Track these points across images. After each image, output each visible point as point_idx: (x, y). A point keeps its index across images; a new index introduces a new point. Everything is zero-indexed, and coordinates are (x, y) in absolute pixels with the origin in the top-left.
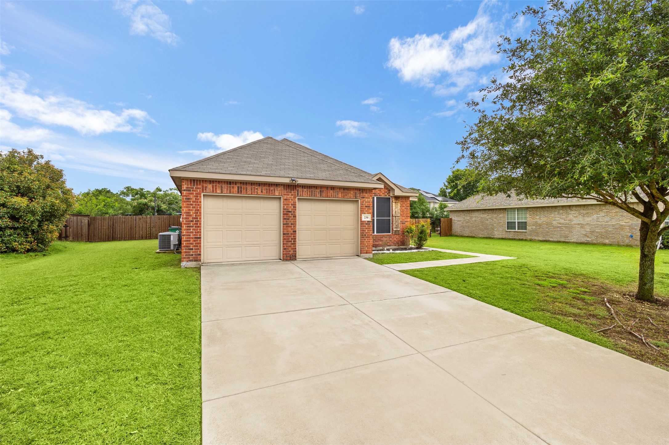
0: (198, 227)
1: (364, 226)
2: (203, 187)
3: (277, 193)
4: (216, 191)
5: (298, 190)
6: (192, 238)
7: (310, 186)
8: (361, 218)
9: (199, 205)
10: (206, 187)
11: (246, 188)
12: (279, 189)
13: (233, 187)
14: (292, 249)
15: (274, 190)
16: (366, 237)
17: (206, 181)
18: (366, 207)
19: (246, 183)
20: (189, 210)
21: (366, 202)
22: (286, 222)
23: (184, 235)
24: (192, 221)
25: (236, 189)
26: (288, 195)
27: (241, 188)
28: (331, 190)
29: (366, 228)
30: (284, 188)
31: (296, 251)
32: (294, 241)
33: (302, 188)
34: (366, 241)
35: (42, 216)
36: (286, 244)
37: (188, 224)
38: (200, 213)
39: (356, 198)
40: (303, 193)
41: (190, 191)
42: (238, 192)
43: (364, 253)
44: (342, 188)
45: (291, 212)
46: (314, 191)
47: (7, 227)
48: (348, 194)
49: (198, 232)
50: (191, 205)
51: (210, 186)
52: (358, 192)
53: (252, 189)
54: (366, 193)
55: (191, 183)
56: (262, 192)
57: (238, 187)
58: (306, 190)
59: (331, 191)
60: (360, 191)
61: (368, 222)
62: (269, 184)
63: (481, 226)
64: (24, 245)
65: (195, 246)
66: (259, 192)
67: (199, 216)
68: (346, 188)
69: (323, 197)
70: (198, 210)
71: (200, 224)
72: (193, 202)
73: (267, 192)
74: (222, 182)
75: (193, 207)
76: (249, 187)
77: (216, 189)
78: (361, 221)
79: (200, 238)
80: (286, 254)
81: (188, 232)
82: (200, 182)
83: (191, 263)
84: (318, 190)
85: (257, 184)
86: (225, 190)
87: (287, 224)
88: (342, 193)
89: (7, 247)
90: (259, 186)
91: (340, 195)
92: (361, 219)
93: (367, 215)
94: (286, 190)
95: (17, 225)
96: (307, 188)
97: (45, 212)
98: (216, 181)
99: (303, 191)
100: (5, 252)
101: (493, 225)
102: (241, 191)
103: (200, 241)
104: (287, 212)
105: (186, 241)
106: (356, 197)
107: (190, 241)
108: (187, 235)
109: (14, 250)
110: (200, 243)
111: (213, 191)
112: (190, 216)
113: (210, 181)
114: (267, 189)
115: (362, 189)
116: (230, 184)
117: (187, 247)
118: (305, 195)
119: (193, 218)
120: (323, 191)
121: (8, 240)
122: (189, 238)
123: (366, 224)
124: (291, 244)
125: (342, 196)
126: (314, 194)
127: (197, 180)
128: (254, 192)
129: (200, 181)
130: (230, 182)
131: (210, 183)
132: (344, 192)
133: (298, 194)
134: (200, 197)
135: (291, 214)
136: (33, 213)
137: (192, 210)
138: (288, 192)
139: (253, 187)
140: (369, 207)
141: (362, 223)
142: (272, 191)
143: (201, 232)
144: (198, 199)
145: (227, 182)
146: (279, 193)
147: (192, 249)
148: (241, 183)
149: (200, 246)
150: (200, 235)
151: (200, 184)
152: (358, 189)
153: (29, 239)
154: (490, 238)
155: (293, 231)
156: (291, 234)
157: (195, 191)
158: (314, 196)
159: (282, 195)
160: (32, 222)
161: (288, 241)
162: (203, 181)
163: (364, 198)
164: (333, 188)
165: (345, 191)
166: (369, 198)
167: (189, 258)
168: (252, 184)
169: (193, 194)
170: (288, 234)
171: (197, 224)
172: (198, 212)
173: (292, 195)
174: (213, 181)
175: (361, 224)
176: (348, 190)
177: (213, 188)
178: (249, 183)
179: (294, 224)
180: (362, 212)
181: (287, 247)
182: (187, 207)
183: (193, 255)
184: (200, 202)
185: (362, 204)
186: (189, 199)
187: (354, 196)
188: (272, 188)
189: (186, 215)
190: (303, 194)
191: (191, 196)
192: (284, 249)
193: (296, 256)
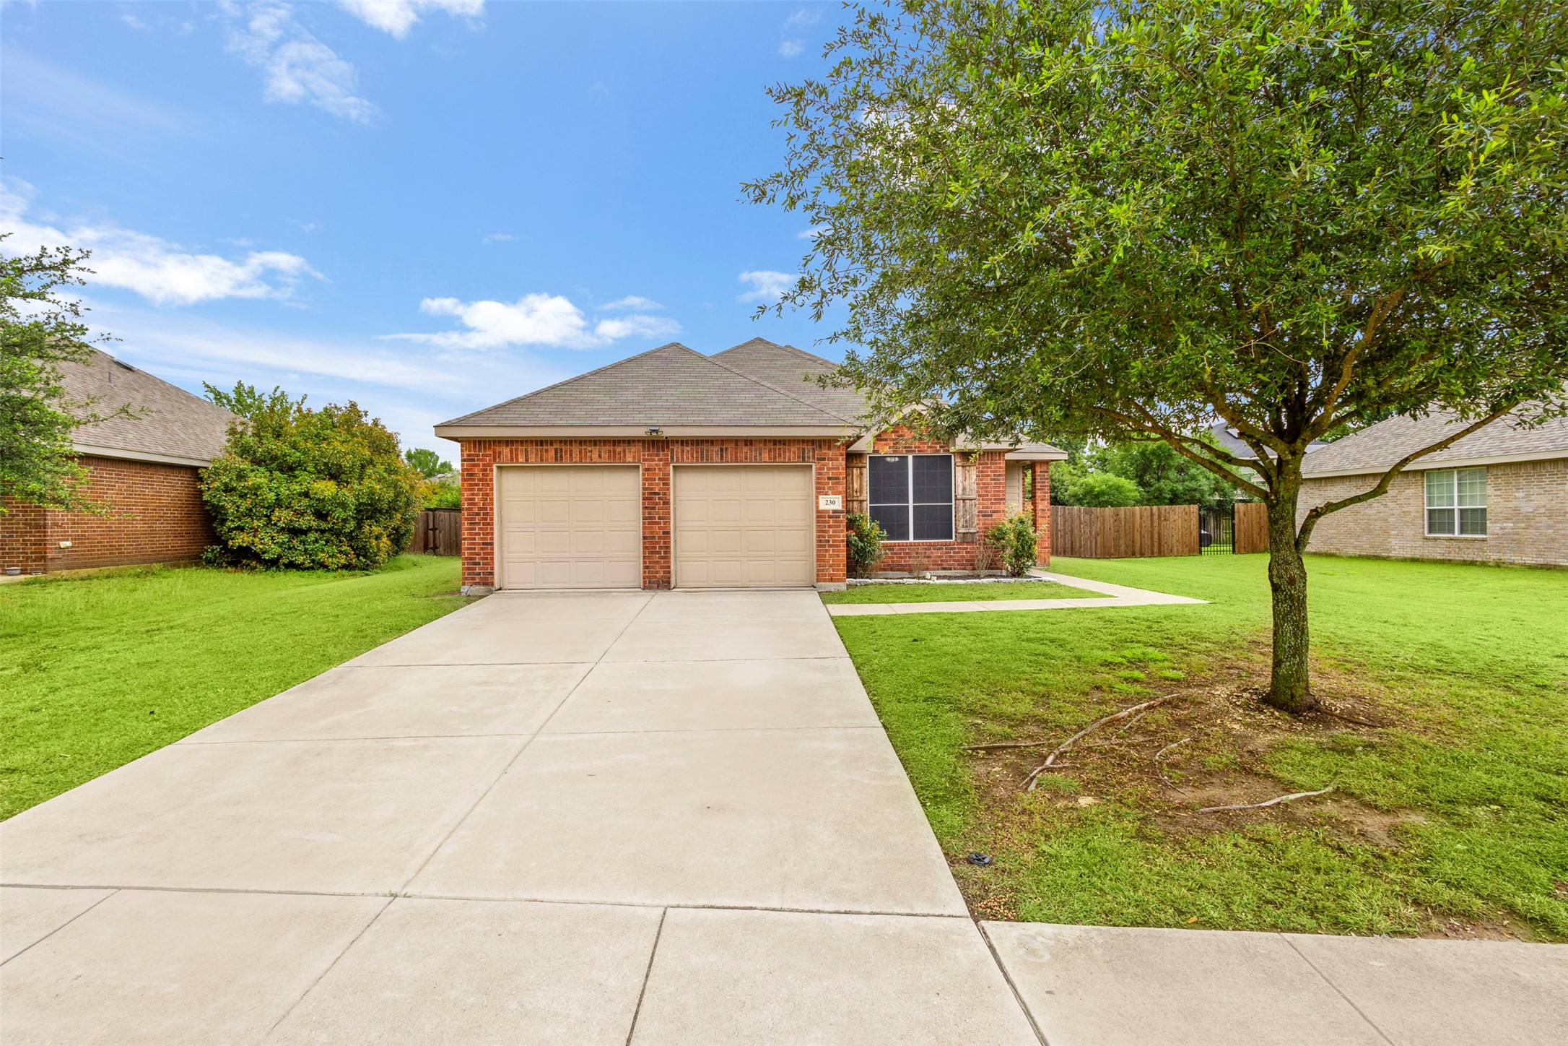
0: (488, 524)
1: (825, 522)
2: (494, 452)
3: (629, 458)
4: (517, 459)
5: (673, 450)
6: (479, 544)
7: (697, 441)
8: (817, 503)
9: (488, 485)
10: (500, 453)
11: (571, 451)
12: (633, 449)
13: (547, 451)
14: (661, 567)
15: (624, 452)
16: (830, 546)
17: (499, 442)
18: (829, 478)
19: (571, 442)
20: (473, 494)
21: (828, 469)
22: (649, 513)
23: (465, 539)
24: (478, 514)
25: (552, 454)
26: (653, 460)
27: (561, 450)
28: (746, 445)
29: (829, 527)
30: (644, 448)
31: (669, 572)
32: (665, 553)
33: (682, 445)
34: (830, 556)
35: (359, 512)
36: (649, 557)
37: (472, 519)
38: (492, 499)
39: (804, 461)
40: (682, 455)
41: (473, 460)
42: (556, 459)
43: (825, 581)
44: (770, 441)
45: (659, 494)
46: (707, 451)
47: (310, 529)
48: (784, 452)
49: (487, 534)
50: (477, 485)
51: (506, 451)
52: (808, 448)
53: (580, 453)
54: (829, 449)
55: (475, 447)
56: (600, 456)
57: (556, 450)
58: (689, 448)
59: (746, 449)
60: (813, 444)
61: (834, 512)
62: (614, 441)
63: (1351, 525)
64: (336, 557)
65: (483, 559)
66: (595, 457)
67: (489, 504)
68: (780, 441)
69: (727, 462)
70: (487, 495)
71: (492, 519)
72: (479, 480)
73: (609, 457)
74: (527, 441)
75: (479, 490)
76: (576, 449)
77: (517, 455)
78: (818, 511)
79: (492, 544)
80: (649, 577)
81: (471, 534)
82: (490, 445)
83: (478, 587)
84: (716, 448)
85: (590, 441)
86: (532, 457)
87: (650, 518)
88: (770, 451)
89: (313, 561)
90: (595, 445)
91: (766, 456)
92: (817, 507)
93: (831, 497)
94: (649, 450)
95: (324, 526)
96: (692, 445)
97: (360, 504)
98: (517, 441)
99: (683, 451)
100: (312, 568)
101: (1386, 520)
102: (561, 457)
103: (492, 549)
104: (651, 494)
105: (468, 549)
106: (804, 458)
107: (475, 549)
108: (470, 539)
109: (323, 566)
110: (493, 554)
111: (512, 459)
112: (475, 504)
113: (507, 441)
114: (610, 452)
115: (820, 441)
116: (542, 445)
117: (471, 559)
118: (688, 458)
119: (479, 509)
120: (727, 449)
121: (313, 550)
122: (474, 544)
123: (829, 517)
124: (660, 558)
125: (770, 458)
126: (707, 456)
127: (485, 441)
128: (586, 457)
129: (490, 442)
130: (542, 442)
131: (507, 446)
132: (775, 450)
133: (672, 458)
134: (492, 470)
135: (659, 498)
136: (343, 505)
137: (477, 495)
138: (651, 455)
139: (584, 447)
140: (836, 479)
141: (820, 515)
142: (619, 453)
143: (492, 534)
144: (487, 475)
145: (536, 442)
146: (634, 457)
147: (479, 564)
148: (561, 442)
149: (492, 559)
150: (492, 539)
151: (490, 448)
152: (808, 441)
153: (344, 548)
154: (1377, 558)
155: (664, 533)
156: (659, 538)
157: (482, 460)
158: (707, 460)
159: (639, 461)
160: (345, 521)
161: (652, 553)
162: (494, 442)
163: (824, 459)
164: (749, 442)
165: (777, 447)
166: (837, 460)
167: (473, 579)
168: (581, 442)
169: (478, 465)
170: (653, 537)
171: (486, 519)
172: (488, 498)
173: (660, 460)
174: (512, 442)
175: (818, 517)
176: (784, 444)
177: (511, 453)
178: (576, 441)
179: (666, 518)
180: (820, 490)
181: (650, 562)
182: (469, 490)
183: (479, 574)
184: (491, 480)
185: (820, 474)
186: (472, 475)
187: (799, 457)
188: (619, 449)
189: (469, 504)
190: (682, 457)
191: (476, 470)
192: (646, 567)
193: (669, 583)
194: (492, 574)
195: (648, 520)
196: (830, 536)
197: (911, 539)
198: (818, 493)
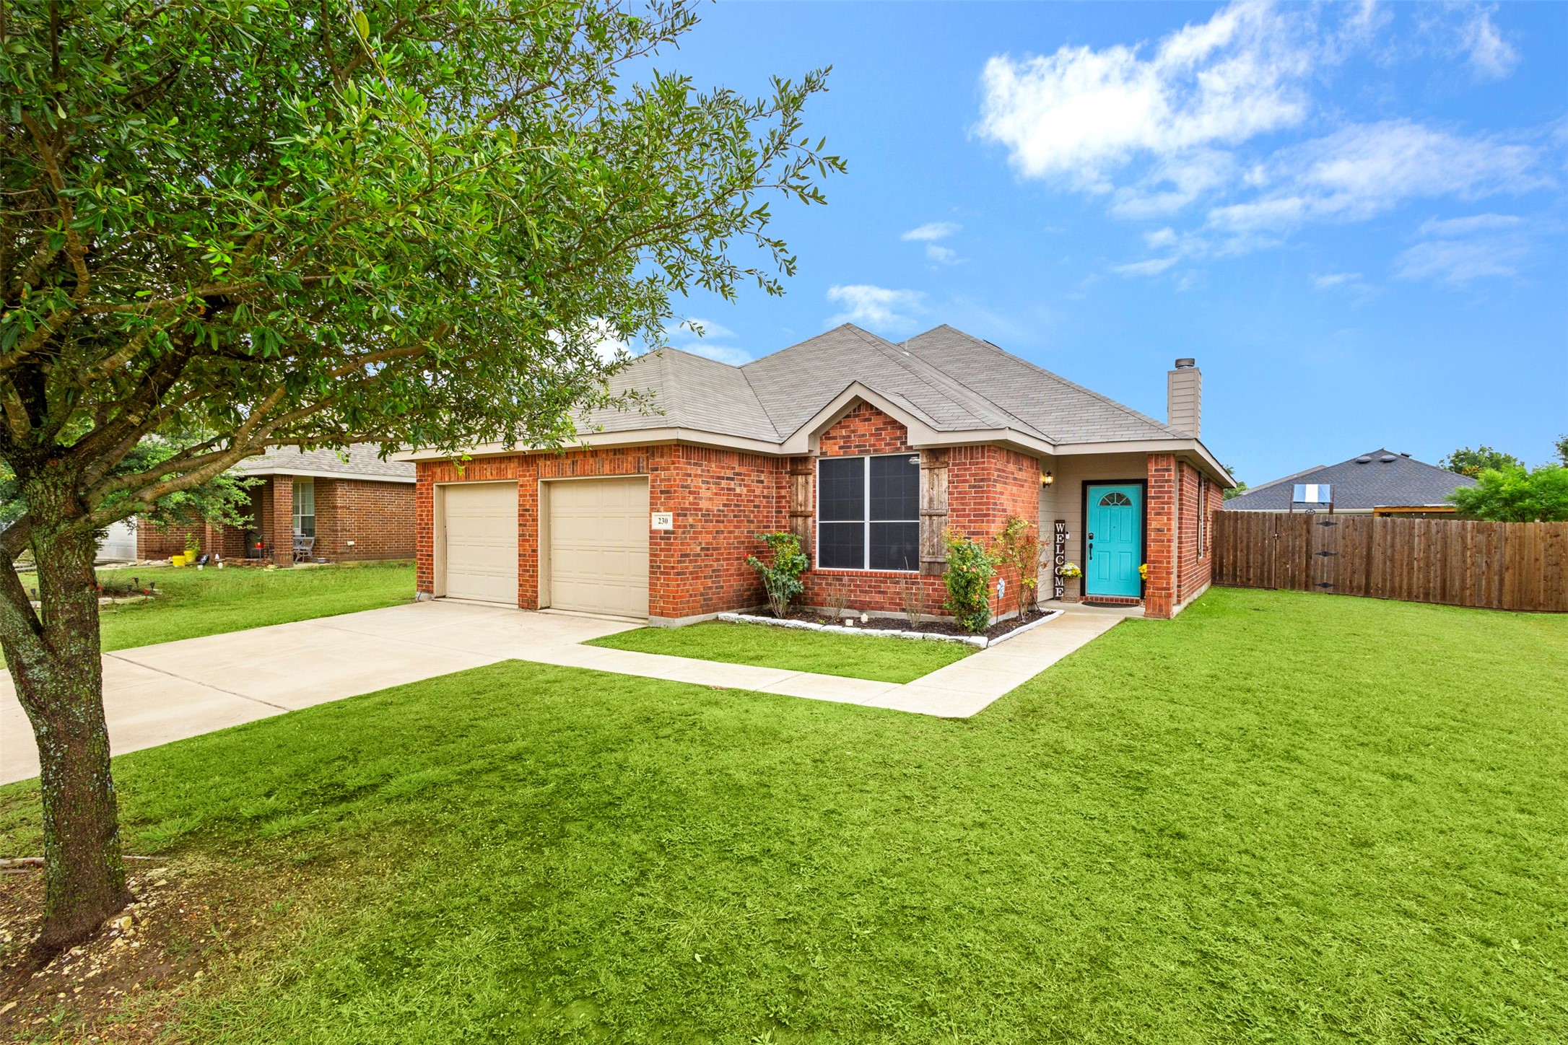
0: (430, 537)
1: (657, 544)
2: (433, 473)
3: (510, 474)
4: (446, 479)
5: (542, 465)
6: (425, 555)
8: (651, 521)
9: (431, 502)
10: (436, 473)
11: (475, 469)
12: (512, 465)
14: (530, 586)
15: (507, 469)
16: (662, 573)
17: (436, 463)
18: (662, 492)
19: (475, 461)
21: (662, 480)
22: (522, 530)
23: (418, 550)
24: (426, 529)
25: (465, 472)
26: (525, 476)
27: (470, 469)
28: (593, 456)
29: (661, 550)
30: (523, 463)
31: (536, 592)
32: (534, 572)
33: (546, 459)
34: (661, 585)
36: (521, 576)
37: (421, 533)
38: (433, 517)
39: (639, 472)
40: (548, 470)
41: (422, 480)
42: (467, 478)
43: (655, 615)
44: (611, 450)
45: (530, 511)
46: (563, 464)
48: (623, 462)
49: (429, 547)
50: (424, 502)
51: (440, 471)
52: (643, 456)
53: (480, 471)
54: (662, 456)
55: (423, 468)
56: (492, 473)
57: (467, 469)
58: (550, 463)
59: (591, 461)
60: (647, 452)
61: (666, 532)
62: (500, 458)
65: (429, 569)
66: (489, 474)
67: (430, 520)
68: (619, 450)
69: (577, 475)
70: (430, 511)
72: (425, 498)
73: (498, 474)
74: (449, 462)
75: (425, 507)
76: (478, 467)
77: (446, 475)
78: (651, 532)
79: (432, 556)
80: (522, 596)
81: (420, 546)
82: (431, 466)
83: (425, 594)
84: (569, 461)
85: (487, 459)
86: (454, 476)
87: (523, 535)
88: (611, 461)
90: (488, 462)
91: (607, 468)
92: (651, 526)
93: (663, 514)
94: (526, 465)
96: (553, 458)
99: (549, 466)
102: (470, 475)
103: (433, 560)
104: (525, 510)
105: (420, 559)
106: (639, 469)
108: (420, 551)
110: (433, 564)
111: (443, 479)
112: (423, 520)
113: (439, 462)
114: (498, 469)
115: (653, 447)
117: (421, 568)
119: (426, 524)
122: (422, 555)
123: (662, 538)
124: (530, 576)
125: (610, 470)
127: (428, 463)
128: (483, 475)
131: (439, 466)
132: (615, 460)
133: (541, 473)
134: (432, 489)
135: (530, 515)
137: (425, 511)
138: (524, 471)
139: (482, 465)
140: (668, 492)
141: (653, 535)
142: (503, 470)
143: (433, 546)
144: (430, 494)
146: (513, 473)
147: (426, 573)
149: (432, 569)
150: (432, 551)
151: (430, 469)
152: (643, 448)
155: (532, 551)
156: (529, 556)
157: (427, 480)
158: (563, 474)
159: (516, 478)
161: (524, 571)
162: (433, 463)
163: (656, 469)
164: (595, 452)
165: (617, 457)
166: (668, 469)
167: (423, 586)
169: (424, 485)
170: (525, 555)
171: (430, 533)
172: (430, 514)
173: (530, 476)
174: (444, 463)
175: (651, 537)
176: (623, 453)
177: (443, 473)
178: (478, 460)
179: (534, 536)
180: (654, 507)
181: (523, 581)
182: (421, 507)
183: (426, 582)
184: (432, 498)
185: (654, 487)
186: (422, 493)
187: (635, 468)
188: (503, 466)
189: (420, 520)
190: (548, 472)
191: (424, 489)
192: (520, 585)
193: (535, 602)
194: (432, 583)
195: (523, 538)
196: (661, 562)
197: (867, 568)
198: (652, 510)
